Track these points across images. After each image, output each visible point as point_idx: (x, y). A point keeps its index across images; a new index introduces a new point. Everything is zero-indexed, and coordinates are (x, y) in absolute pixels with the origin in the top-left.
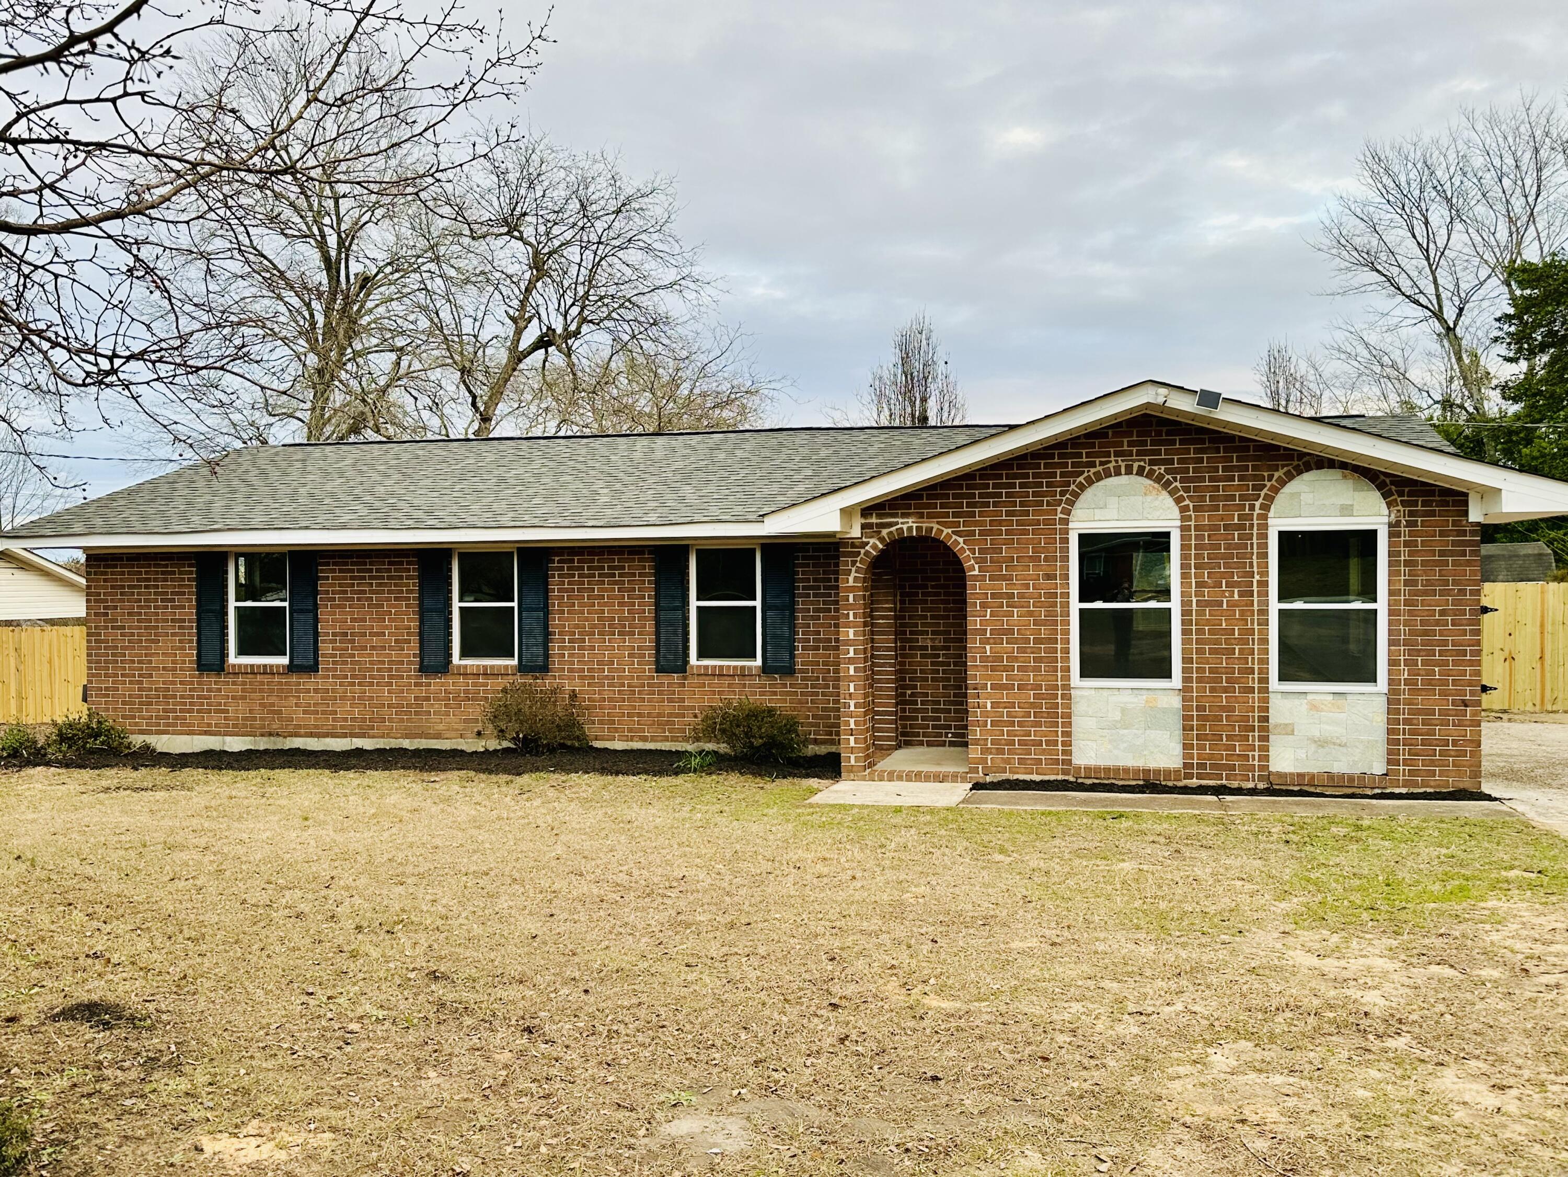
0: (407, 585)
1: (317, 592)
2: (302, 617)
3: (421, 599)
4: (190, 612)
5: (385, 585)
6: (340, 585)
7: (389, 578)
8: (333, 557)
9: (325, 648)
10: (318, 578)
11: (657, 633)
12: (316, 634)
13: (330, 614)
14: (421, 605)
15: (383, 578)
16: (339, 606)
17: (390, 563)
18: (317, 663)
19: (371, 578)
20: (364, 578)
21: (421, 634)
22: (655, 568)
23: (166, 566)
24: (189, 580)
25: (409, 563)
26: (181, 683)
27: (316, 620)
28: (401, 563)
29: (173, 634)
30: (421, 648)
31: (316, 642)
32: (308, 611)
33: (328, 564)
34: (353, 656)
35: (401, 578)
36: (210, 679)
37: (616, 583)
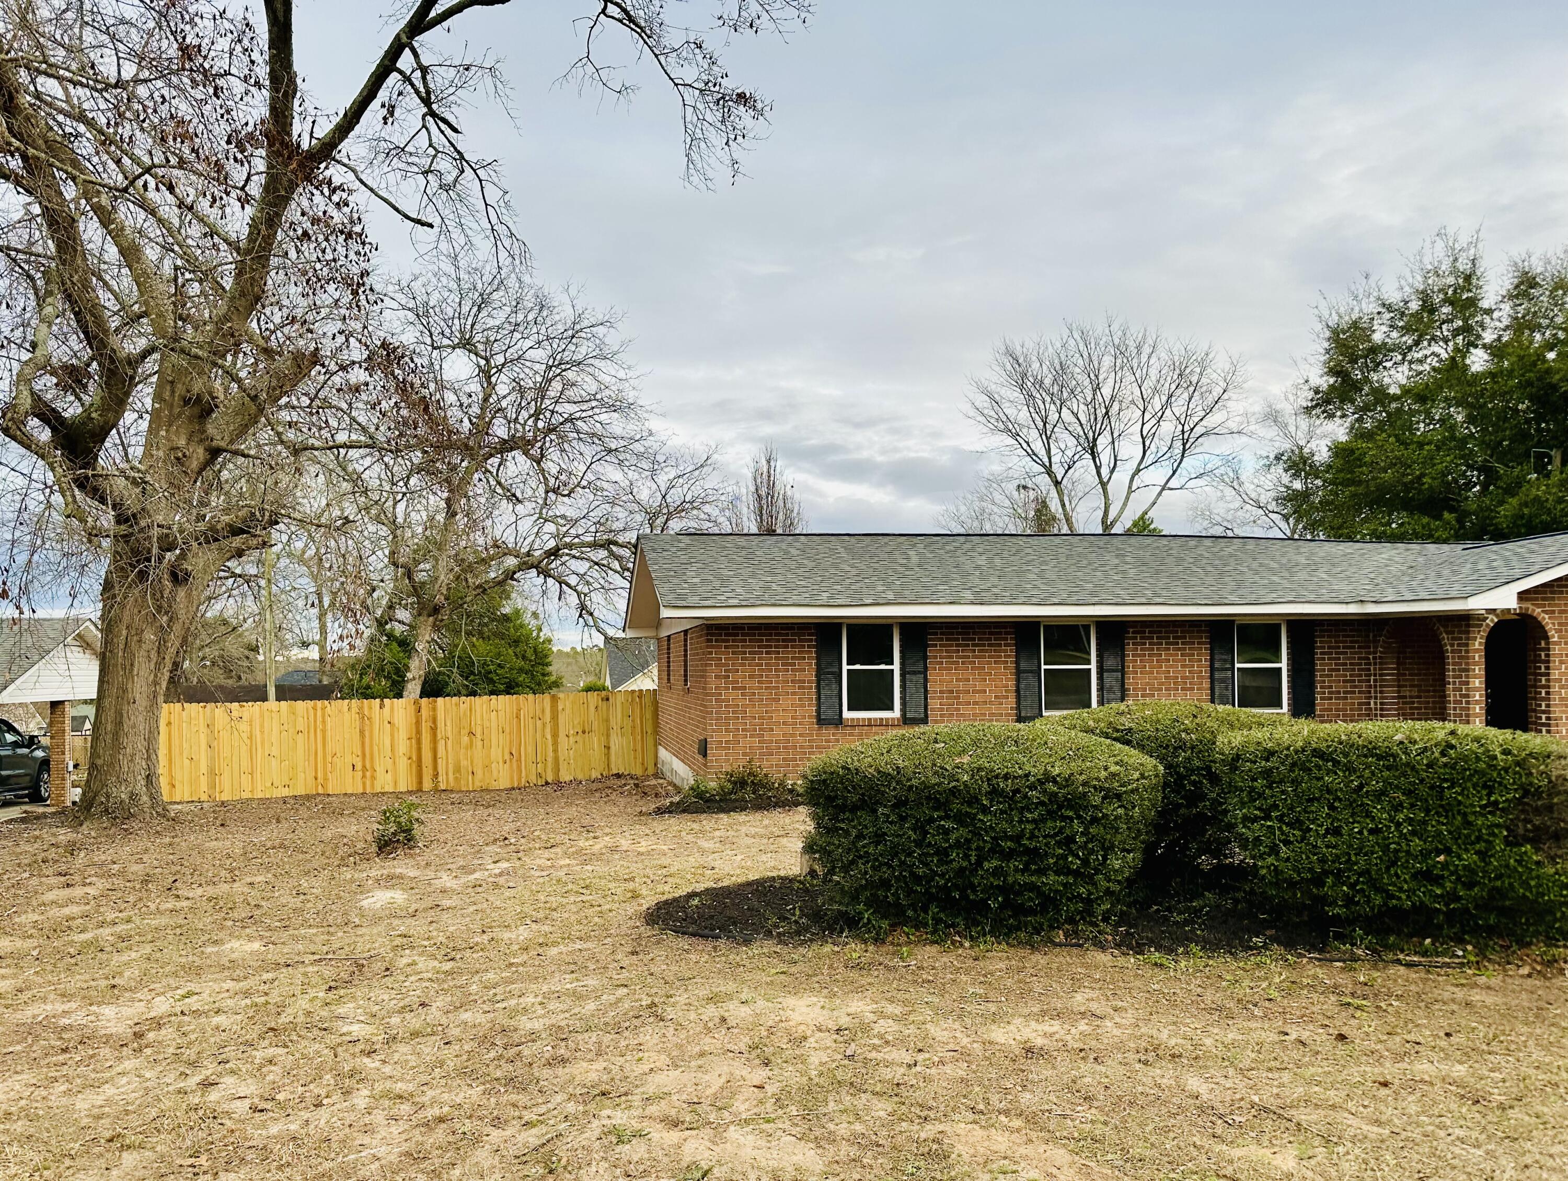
0: (1006, 651)
1: (925, 658)
2: (914, 678)
3: (1017, 663)
4: (809, 673)
5: (986, 651)
6: (947, 651)
7: (989, 645)
8: (941, 628)
9: (934, 703)
10: (928, 646)
11: (1212, 689)
12: (926, 691)
13: (938, 675)
14: (1017, 668)
15: (984, 645)
16: (946, 668)
17: (991, 633)
18: (926, 716)
19: (973, 645)
20: (968, 645)
21: (1018, 691)
22: (1211, 638)
23: (787, 635)
24: (809, 646)
25: (1006, 633)
26: (800, 735)
27: (926, 680)
28: (1000, 633)
29: (794, 694)
30: (1018, 702)
31: (926, 698)
32: (919, 673)
33: (936, 634)
34: (959, 709)
35: (1000, 645)
36: (829, 732)
37: (1179, 649)
